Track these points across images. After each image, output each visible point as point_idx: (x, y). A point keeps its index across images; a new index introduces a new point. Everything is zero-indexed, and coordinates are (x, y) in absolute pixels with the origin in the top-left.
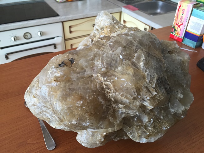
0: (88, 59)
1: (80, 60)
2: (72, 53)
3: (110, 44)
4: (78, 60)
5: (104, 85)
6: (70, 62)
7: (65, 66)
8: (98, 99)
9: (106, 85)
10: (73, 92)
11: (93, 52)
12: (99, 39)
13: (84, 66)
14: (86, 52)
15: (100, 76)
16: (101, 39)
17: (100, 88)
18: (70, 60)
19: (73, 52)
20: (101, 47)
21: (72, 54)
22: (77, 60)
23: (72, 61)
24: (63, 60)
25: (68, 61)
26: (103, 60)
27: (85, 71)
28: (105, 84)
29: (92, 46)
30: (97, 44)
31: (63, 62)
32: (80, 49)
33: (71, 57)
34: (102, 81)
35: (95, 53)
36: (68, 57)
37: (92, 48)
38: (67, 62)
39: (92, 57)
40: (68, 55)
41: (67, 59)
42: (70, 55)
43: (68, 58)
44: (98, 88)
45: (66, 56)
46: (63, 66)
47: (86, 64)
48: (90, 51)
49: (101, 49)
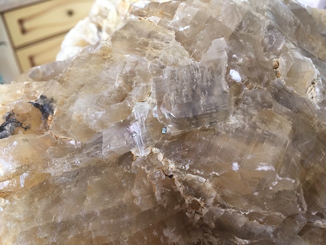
0: (106, 93)
1: (73, 102)
2: (40, 76)
3: (181, 29)
4: (67, 100)
5: (179, 184)
6: (38, 112)
7: (21, 131)
8: (166, 238)
9: (185, 183)
10: (67, 236)
11: (118, 68)
12: (133, 17)
13: (93, 124)
14: (92, 67)
15: (161, 157)
16: (139, 13)
17: (165, 197)
18: (37, 105)
19: (44, 73)
20: (146, 44)
21: (42, 80)
22: (63, 103)
23: (44, 108)
24: (9, 109)
25: (31, 108)
26: (164, 93)
27: (99, 142)
28: (180, 181)
29: (109, 43)
30: (126, 34)
31: (9, 118)
32: (69, 59)
33: (38, 90)
34: (172, 173)
35: (128, 69)
36: (28, 95)
37: (110, 51)
38: (25, 112)
39: (117, 85)
40: (28, 86)
41: (26, 101)
42: (35, 85)
43: (28, 97)
44: (158, 198)
45: (19, 92)
46: (13, 133)
47: (100, 114)
48: (106, 65)
49: (147, 52)
